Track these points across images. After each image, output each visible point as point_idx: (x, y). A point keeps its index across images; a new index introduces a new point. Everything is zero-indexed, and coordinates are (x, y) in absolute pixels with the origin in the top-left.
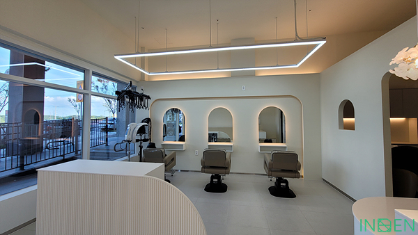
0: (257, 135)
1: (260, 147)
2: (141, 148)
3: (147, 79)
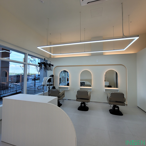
0: (104, 83)
1: (105, 89)
2: (49, 88)
3: (52, 57)
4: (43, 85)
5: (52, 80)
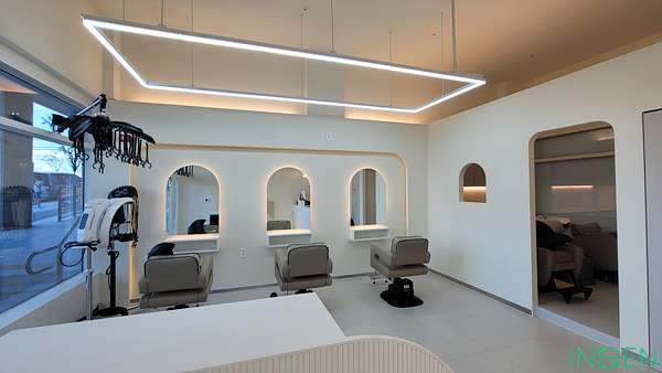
0: (348, 213)
1: (356, 232)
2: (113, 256)
3: (117, 95)
4: (89, 244)
5: (128, 215)
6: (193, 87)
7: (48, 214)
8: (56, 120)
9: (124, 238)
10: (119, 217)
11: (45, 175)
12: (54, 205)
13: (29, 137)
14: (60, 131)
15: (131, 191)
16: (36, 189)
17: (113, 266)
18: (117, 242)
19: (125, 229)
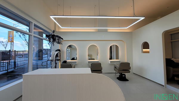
2: (56, 64)
3: (57, 31)
4: (51, 60)
5: (59, 55)
6: (71, 27)
7: (46, 57)
8: (46, 36)
9: (58, 60)
10: (57, 55)
11: (45, 49)
12: (47, 55)
13: (42, 40)
14: (47, 38)
15: (59, 50)
16: (44, 52)
17: (56, 66)
18: (56, 61)
19: (58, 58)
